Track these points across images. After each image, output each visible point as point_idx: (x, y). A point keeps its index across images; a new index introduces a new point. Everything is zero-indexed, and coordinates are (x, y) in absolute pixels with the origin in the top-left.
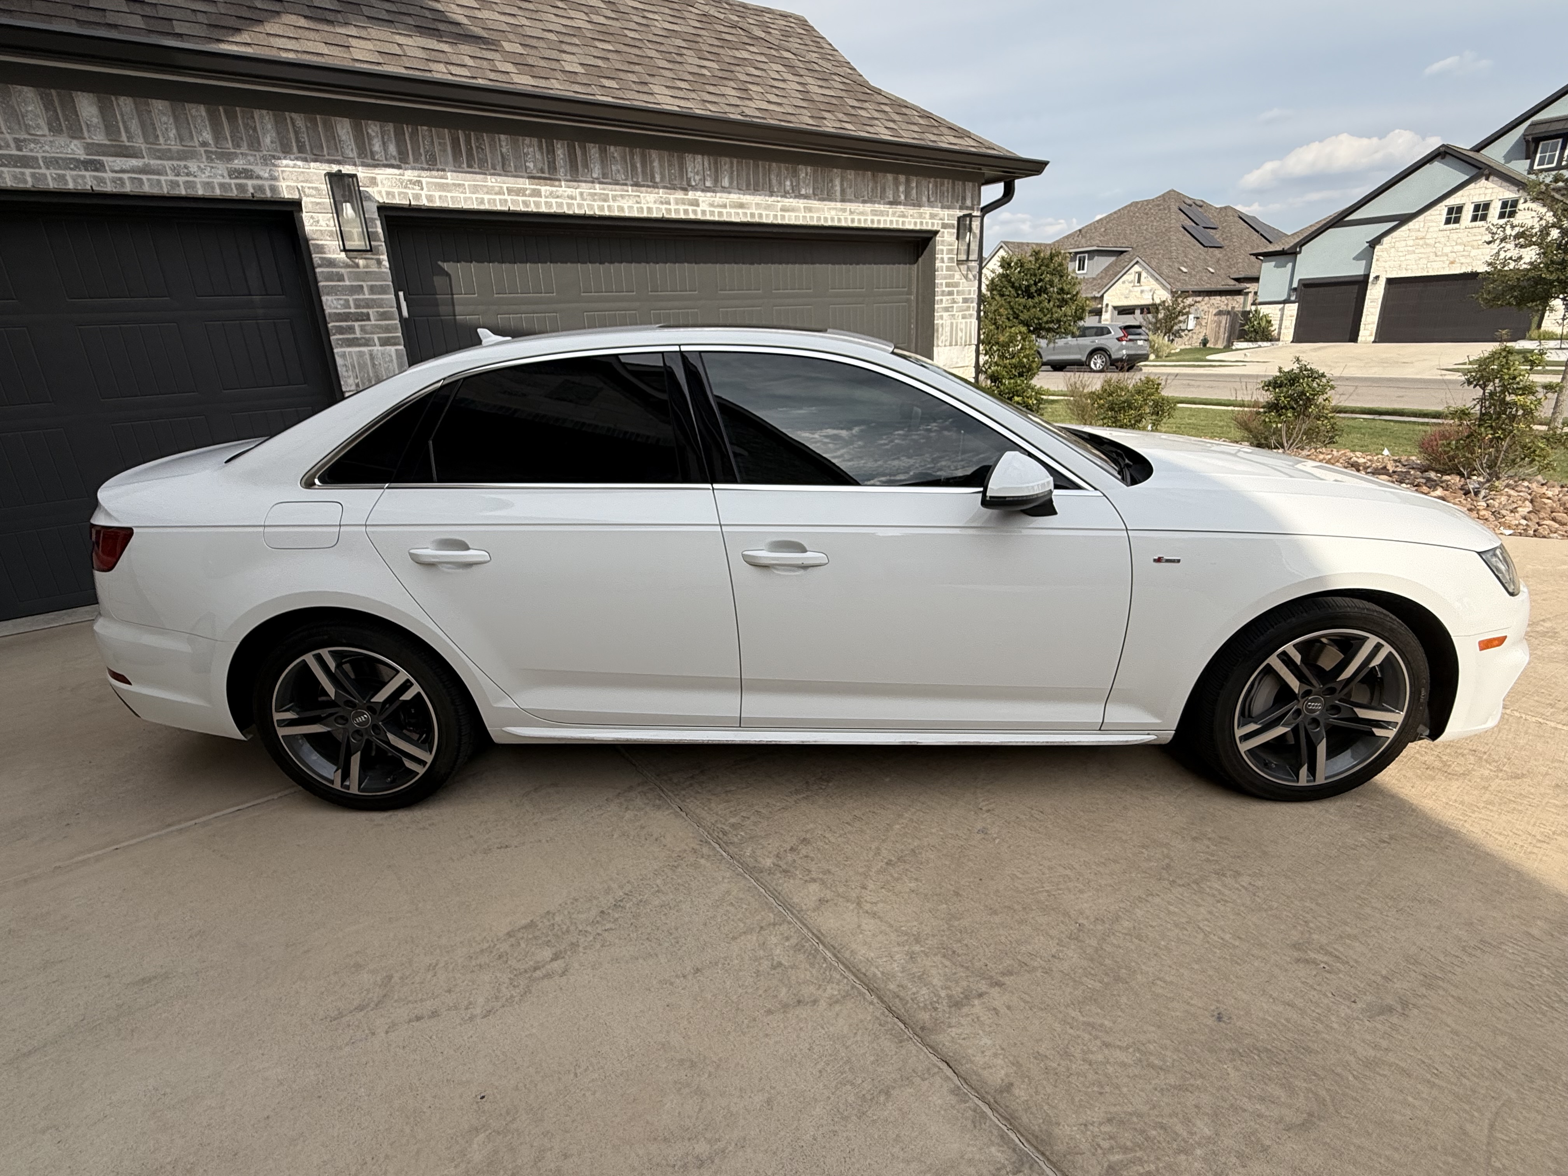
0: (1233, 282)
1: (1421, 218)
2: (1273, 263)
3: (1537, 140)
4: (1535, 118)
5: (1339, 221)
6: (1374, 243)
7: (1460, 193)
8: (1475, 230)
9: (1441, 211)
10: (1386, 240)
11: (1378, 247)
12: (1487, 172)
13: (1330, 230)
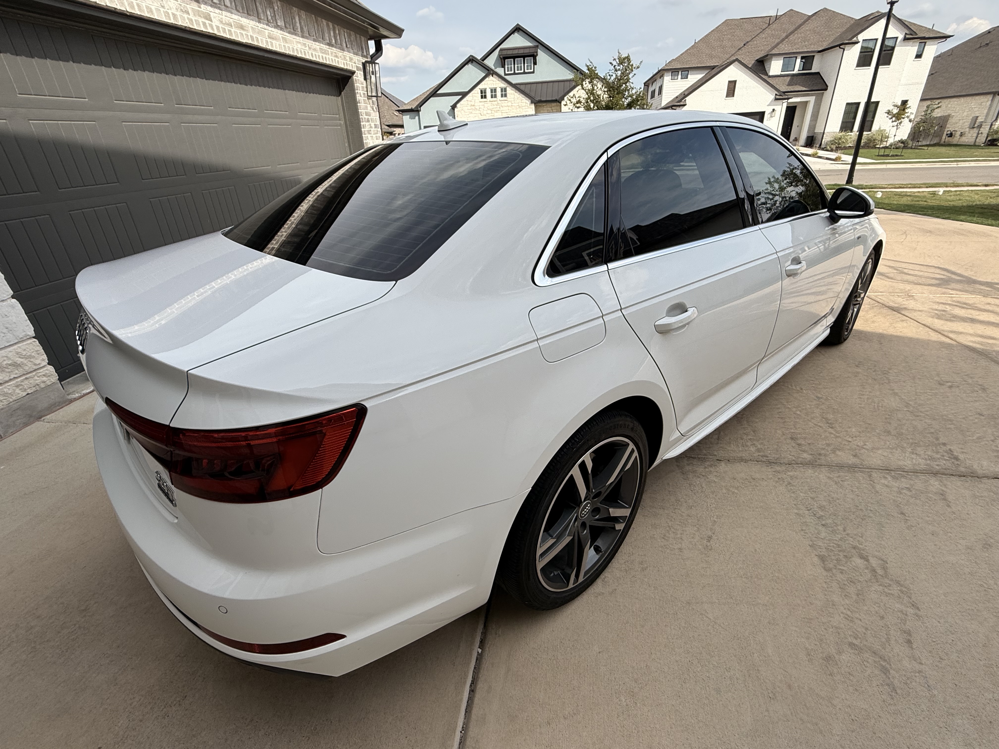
0: (387, 127)
1: (470, 94)
2: (408, 116)
3: (505, 58)
4: (502, 46)
5: (434, 93)
6: (454, 107)
7: (483, 83)
8: (493, 103)
9: (477, 90)
10: (458, 105)
11: (456, 109)
12: (492, 72)
13: (431, 98)
